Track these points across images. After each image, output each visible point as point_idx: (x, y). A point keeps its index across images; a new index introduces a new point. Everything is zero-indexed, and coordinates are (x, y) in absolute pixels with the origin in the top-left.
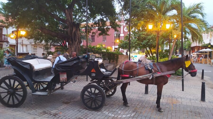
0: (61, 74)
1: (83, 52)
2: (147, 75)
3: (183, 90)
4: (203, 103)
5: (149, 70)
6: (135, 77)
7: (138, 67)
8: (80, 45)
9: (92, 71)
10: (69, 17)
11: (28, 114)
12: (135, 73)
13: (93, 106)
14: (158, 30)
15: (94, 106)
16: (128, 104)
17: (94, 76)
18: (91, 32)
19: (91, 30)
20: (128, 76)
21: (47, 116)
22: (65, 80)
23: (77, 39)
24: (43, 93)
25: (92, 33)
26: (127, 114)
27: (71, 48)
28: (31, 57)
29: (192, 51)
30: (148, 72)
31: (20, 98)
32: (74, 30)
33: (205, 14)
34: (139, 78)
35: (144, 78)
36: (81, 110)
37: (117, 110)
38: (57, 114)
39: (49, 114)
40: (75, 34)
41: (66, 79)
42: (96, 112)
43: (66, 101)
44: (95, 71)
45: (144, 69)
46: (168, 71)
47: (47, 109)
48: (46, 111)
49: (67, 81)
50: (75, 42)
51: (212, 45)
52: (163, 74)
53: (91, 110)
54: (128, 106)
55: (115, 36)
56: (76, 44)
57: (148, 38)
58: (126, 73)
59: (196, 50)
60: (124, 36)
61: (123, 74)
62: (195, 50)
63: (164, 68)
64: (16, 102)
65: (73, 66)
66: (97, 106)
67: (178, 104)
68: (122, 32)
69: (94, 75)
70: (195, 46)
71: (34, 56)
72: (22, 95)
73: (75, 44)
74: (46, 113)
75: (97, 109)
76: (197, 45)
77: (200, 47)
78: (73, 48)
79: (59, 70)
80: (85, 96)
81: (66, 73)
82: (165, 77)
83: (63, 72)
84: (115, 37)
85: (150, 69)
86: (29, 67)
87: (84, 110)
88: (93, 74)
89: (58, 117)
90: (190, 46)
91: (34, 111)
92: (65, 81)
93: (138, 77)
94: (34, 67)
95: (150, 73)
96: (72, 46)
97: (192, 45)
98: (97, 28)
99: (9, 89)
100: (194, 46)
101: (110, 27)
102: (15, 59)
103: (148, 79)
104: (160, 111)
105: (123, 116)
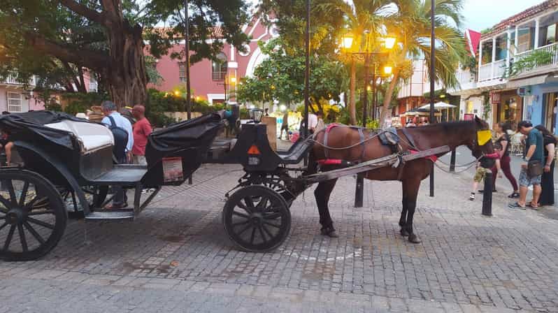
0: (166, 160)
1: (164, 106)
2: (388, 158)
3: (432, 194)
4: (488, 219)
5: (390, 145)
6: (357, 163)
7: (362, 138)
8: (145, 86)
9: (251, 152)
10: (112, 6)
11: (83, 273)
12: (356, 153)
13: (258, 240)
14: (367, 50)
15: (261, 241)
16: (334, 230)
17: (256, 163)
18: (167, 53)
19: (169, 46)
20: (339, 161)
21: (144, 275)
22: (179, 178)
23: (137, 71)
24: (114, 214)
25: (169, 55)
26: (345, 254)
27: (119, 96)
28: (52, 117)
29: (400, 108)
30: (389, 150)
31: (45, 233)
32: (128, 44)
33: (462, 17)
34: (370, 166)
35: (380, 164)
36: (225, 252)
37: (316, 247)
38: (168, 267)
39: (143, 269)
40: (131, 55)
41: (180, 174)
42: (267, 256)
43: (167, 235)
44: (257, 152)
45: (378, 143)
46: (433, 146)
47: (132, 258)
48: (129, 261)
49: (182, 179)
50: (132, 78)
51: (448, 94)
52: (422, 154)
53: (251, 252)
54: (336, 237)
55: (213, 67)
56: (135, 83)
57: (316, 73)
58: (333, 154)
59: (408, 107)
60: (237, 69)
61: (326, 158)
62: (407, 105)
63: (423, 141)
64: (33, 245)
65: (202, 137)
66: (268, 239)
67: (440, 224)
68: (232, 58)
69: (255, 161)
70: (409, 95)
71: (59, 115)
72: (53, 223)
73: (132, 85)
74: (135, 268)
75: (268, 246)
76: (412, 95)
77: (419, 99)
78: (126, 94)
79: (162, 149)
80: (234, 216)
81: (180, 158)
82: (427, 161)
83: (172, 156)
84: (213, 71)
85: (394, 142)
86: (70, 141)
87: (233, 253)
88: (254, 159)
89: (174, 273)
90: (395, 97)
91: (93, 265)
92: (177, 180)
93: (364, 164)
94: (81, 143)
95: (392, 154)
96: (122, 90)
97: (400, 93)
98: (183, 42)
99: (9, 209)
100: (405, 96)
101: (224, 41)
102: (22, 120)
103: (389, 167)
104: (414, 240)
105: (338, 258)
